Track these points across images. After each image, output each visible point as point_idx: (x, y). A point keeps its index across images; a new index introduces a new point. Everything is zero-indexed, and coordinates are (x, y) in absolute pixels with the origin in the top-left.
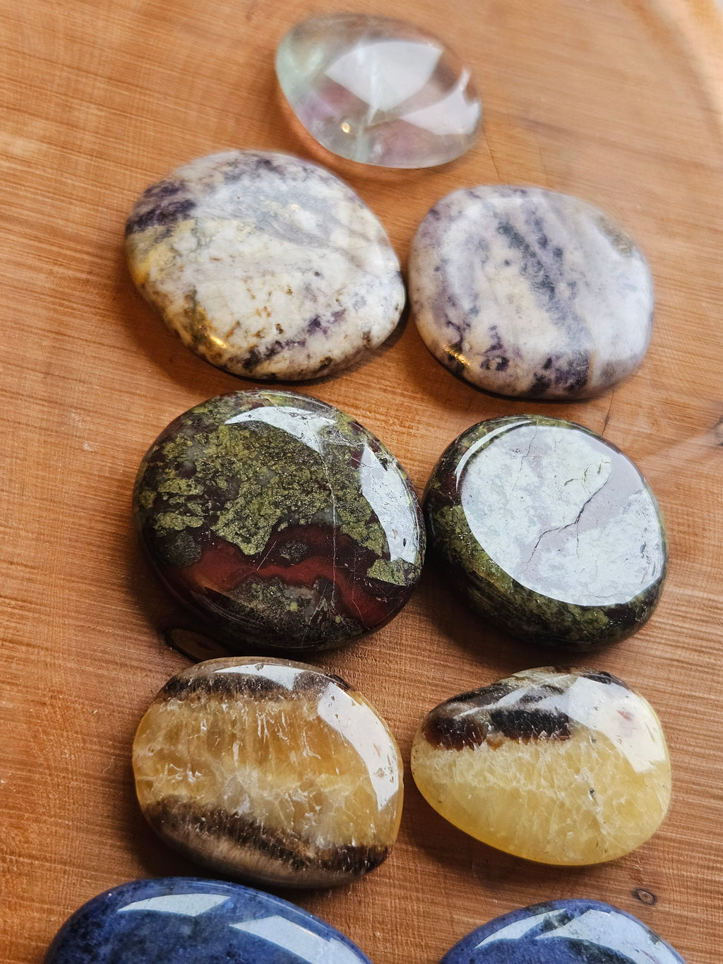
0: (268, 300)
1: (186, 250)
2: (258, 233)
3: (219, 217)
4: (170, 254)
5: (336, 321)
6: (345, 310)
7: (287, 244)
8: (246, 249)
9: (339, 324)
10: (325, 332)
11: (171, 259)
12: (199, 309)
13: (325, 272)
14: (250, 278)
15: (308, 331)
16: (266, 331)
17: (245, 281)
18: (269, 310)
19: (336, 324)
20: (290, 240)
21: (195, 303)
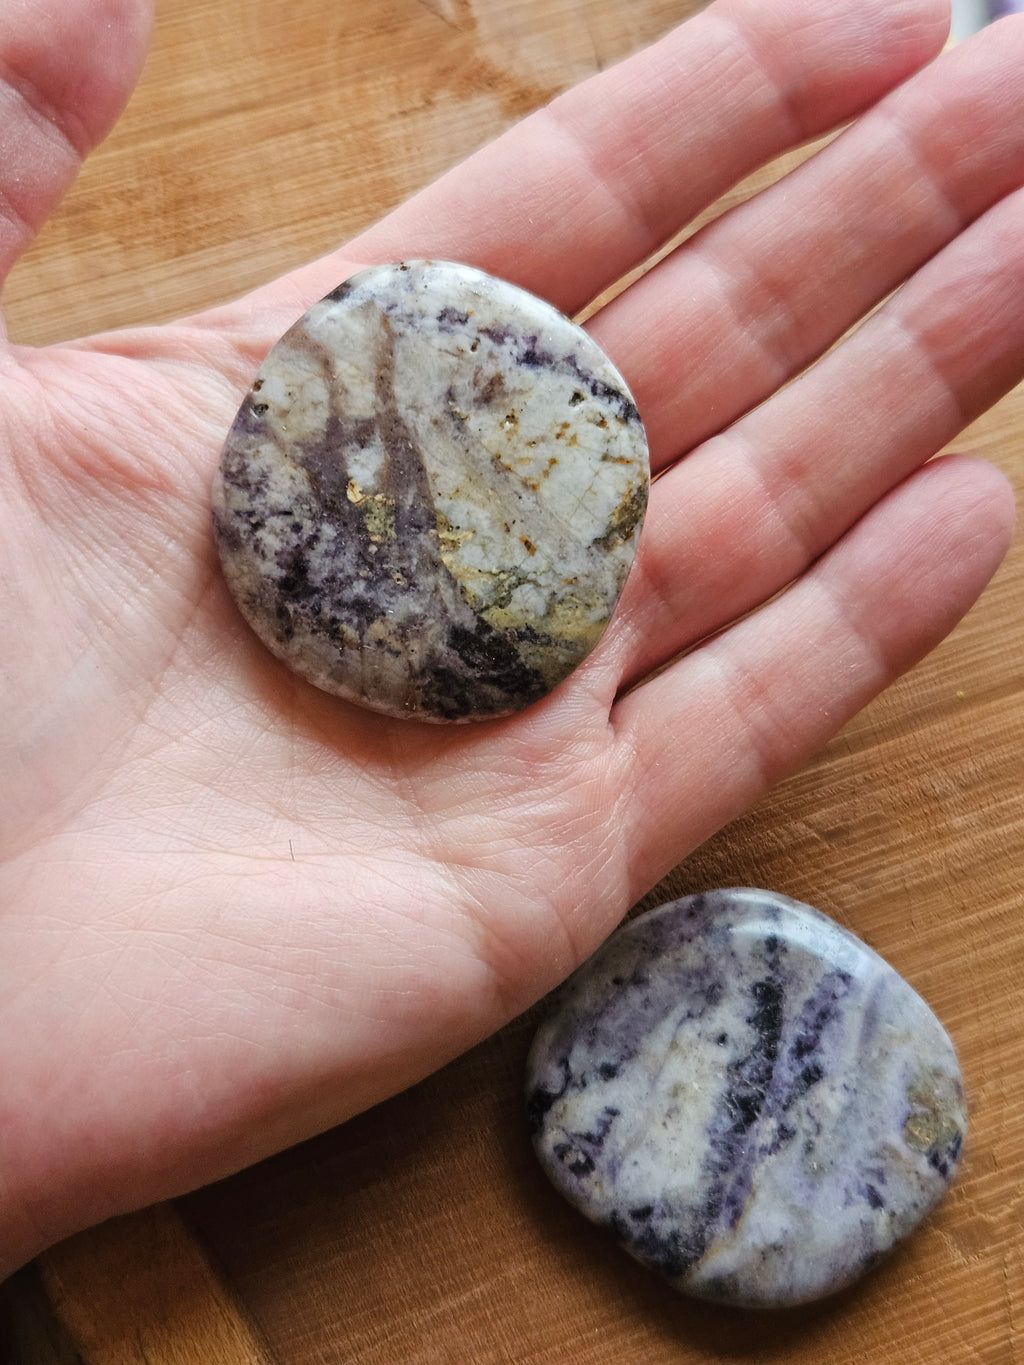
0: (543, 439)
1: (539, 594)
2: (440, 518)
3: (454, 585)
4: (559, 610)
5: (506, 334)
6: (480, 331)
7: (431, 466)
8: (482, 517)
9: (509, 326)
10: (534, 339)
11: (566, 606)
12: (615, 521)
13: (439, 388)
14: (525, 484)
15: (550, 362)
16: (591, 416)
17: (534, 487)
18: (558, 430)
19: (511, 330)
20: (421, 469)
21: (611, 530)
